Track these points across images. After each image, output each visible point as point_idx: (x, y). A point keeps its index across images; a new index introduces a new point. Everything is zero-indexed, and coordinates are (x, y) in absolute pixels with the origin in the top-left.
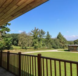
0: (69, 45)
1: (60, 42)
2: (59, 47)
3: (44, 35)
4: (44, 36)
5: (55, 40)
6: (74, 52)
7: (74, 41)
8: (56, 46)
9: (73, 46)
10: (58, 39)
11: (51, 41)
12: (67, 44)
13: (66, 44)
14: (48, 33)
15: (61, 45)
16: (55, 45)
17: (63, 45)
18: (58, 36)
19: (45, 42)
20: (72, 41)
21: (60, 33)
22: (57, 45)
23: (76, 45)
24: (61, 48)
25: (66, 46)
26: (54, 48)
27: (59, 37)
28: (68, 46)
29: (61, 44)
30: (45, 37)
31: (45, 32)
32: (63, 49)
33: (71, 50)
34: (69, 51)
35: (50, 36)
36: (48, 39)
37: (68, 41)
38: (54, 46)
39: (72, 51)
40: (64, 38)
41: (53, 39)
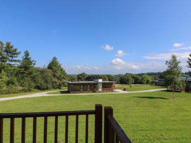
0: (70, 82)
1: (54, 76)
2: (50, 86)
3: (14, 59)
4: (15, 61)
5: (42, 72)
6: (76, 93)
7: (78, 76)
8: (45, 85)
9: (75, 84)
10: (50, 70)
11: (34, 74)
12: (66, 81)
13: (64, 81)
14: (27, 54)
15: (56, 83)
16: (41, 82)
17: (58, 82)
18: (50, 65)
19: (16, 75)
20: (75, 75)
21: (55, 59)
22: (46, 82)
23: (81, 82)
24: (54, 88)
25: (64, 83)
26: (40, 88)
27: (53, 65)
28: (68, 83)
29: (56, 80)
30: (18, 63)
31: (18, 51)
32: (58, 90)
33: (72, 91)
34: (68, 92)
35: (31, 63)
36: (26, 68)
37: (68, 75)
38: (39, 85)
39: (74, 93)
40: (62, 70)
41: (38, 70)
